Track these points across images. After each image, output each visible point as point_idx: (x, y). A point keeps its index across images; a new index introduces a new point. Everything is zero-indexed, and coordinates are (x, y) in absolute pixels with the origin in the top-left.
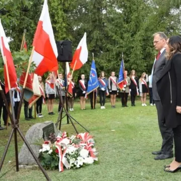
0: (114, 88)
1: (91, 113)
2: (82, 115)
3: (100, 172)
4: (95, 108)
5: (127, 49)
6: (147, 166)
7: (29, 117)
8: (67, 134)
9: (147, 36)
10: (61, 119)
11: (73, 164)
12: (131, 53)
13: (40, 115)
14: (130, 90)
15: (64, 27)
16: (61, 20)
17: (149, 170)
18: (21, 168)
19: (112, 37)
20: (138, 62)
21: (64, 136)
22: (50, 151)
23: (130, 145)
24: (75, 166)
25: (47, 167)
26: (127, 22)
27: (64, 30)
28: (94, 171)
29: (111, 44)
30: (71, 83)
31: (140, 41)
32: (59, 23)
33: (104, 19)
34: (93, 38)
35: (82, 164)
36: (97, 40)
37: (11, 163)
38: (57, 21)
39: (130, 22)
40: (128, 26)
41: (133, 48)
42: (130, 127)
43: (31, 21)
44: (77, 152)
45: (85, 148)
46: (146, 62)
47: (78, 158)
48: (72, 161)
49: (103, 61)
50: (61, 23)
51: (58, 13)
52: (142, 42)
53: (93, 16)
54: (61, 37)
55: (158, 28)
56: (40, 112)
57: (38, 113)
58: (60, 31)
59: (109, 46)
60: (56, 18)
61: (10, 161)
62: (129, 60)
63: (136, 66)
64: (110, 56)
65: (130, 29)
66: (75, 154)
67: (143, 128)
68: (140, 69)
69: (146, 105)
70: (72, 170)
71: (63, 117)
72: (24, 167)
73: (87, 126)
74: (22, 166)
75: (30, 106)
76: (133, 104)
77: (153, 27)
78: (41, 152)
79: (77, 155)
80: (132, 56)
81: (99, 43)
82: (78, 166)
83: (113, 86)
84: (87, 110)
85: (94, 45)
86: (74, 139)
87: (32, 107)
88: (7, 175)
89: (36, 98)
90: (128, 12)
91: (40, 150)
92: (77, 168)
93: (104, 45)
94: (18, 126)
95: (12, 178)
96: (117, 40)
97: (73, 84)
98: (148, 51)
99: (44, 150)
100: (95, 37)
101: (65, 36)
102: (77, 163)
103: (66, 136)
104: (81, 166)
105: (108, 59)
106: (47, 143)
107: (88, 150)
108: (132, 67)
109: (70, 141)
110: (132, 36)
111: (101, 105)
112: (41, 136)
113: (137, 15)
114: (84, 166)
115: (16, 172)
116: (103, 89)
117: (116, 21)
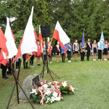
0: (77, 50)
1: (62, 65)
2: (57, 66)
3: (64, 106)
4: (65, 62)
5: (85, 25)
6: (91, 103)
7: (26, 67)
8: (47, 81)
9: (98, 16)
10: (44, 71)
11: (49, 101)
12: (87, 27)
13: (32, 66)
14: (87, 51)
15: (47, 11)
16: (45, 7)
17: (91, 106)
18: (20, 102)
19: (76, 17)
20: (92, 33)
21: (45, 83)
22: (36, 93)
23: (82, 89)
24: (50, 102)
25: (34, 102)
26: (86, 8)
27: (47, 13)
28: (60, 105)
29: (76, 22)
30: (50, 47)
31: (93, 20)
32: (44, 9)
33: (72, 6)
34: (65, 18)
35: (54, 101)
36: (67, 19)
37: (15, 98)
38: (43, 8)
39: (88, 7)
40: (86, 10)
41: (89, 24)
42: (84, 76)
43: (27, 8)
44: (51, 94)
45: (56, 92)
46: (97, 32)
47: (52, 97)
48: (48, 99)
49: (70, 32)
50: (45, 9)
51: (43, 3)
52: (94, 20)
53: (65, 4)
54: (45, 17)
55: (105, 11)
56: (33, 64)
57: (31, 65)
58: (45, 14)
59: (74, 23)
60: (42, 6)
61: (15, 97)
62: (86, 32)
63: (91, 35)
64: (75, 29)
65: (88, 12)
66: (50, 95)
67: (92, 77)
68: (93, 37)
69: (95, 60)
70: (48, 104)
71: (45, 69)
72: (22, 101)
73: (59, 75)
74: (21, 100)
75: (26, 61)
76: (88, 59)
77: (102, 10)
78: (31, 94)
79: (51, 96)
80: (89, 29)
81: (68, 21)
82: (52, 102)
83: (75, 48)
84: (60, 63)
85: (65, 22)
86: (50, 84)
87: (27, 62)
88: (13, 106)
89: (30, 56)
90: (87, 1)
91: (31, 93)
92: (51, 103)
93: (71, 22)
94: (18, 81)
95: (15, 107)
96: (79, 19)
97: (52, 47)
98: (98, 26)
99: (33, 92)
100: (66, 18)
101: (47, 17)
102: (51, 100)
103: (46, 82)
104: (53, 102)
105: (73, 30)
106: (35, 88)
107: (57, 93)
108: (88, 36)
109: (48, 86)
110: (89, 16)
111: (69, 60)
112: (31, 84)
113: (92, 4)
114: (55, 102)
115: (18, 105)
116: (70, 50)
117: (79, 7)
